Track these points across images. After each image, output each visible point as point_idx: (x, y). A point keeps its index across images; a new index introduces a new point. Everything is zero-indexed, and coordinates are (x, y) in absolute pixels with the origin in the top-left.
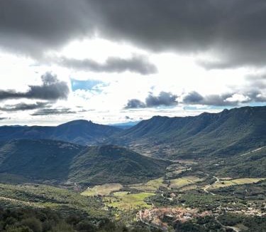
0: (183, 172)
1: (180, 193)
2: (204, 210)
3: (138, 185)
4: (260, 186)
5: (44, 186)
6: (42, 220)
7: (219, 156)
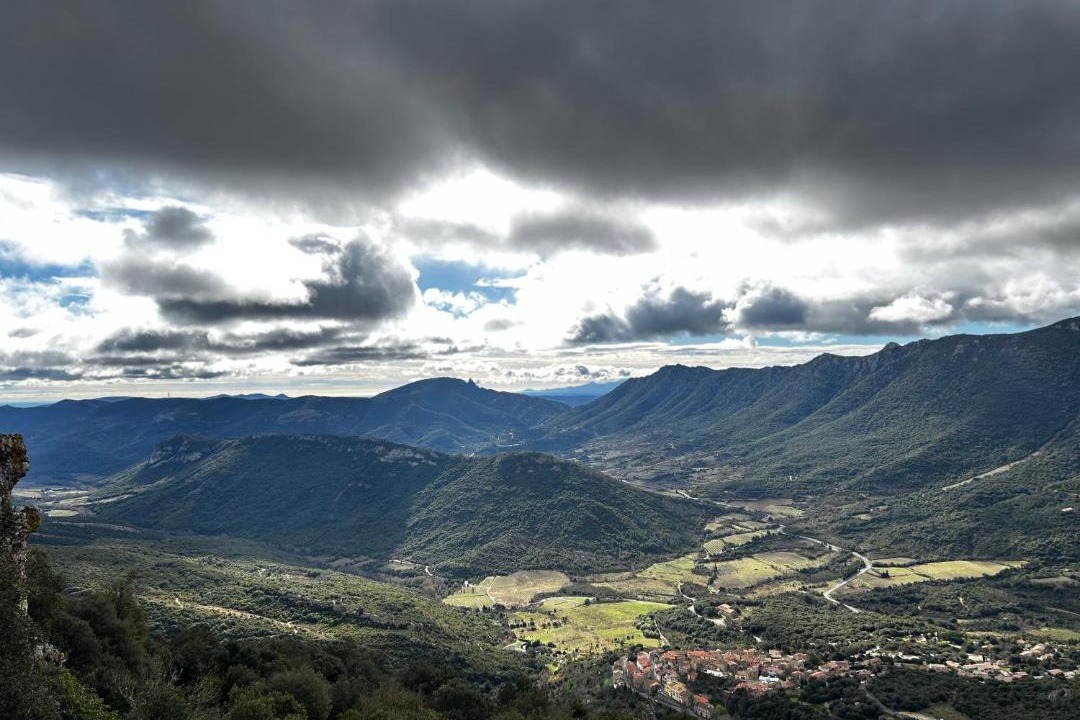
0: (755, 539)
1: (750, 604)
2: (826, 659)
3: (617, 576)
4: (1006, 586)
5: (336, 575)
6: (332, 677)
7: (873, 491)
